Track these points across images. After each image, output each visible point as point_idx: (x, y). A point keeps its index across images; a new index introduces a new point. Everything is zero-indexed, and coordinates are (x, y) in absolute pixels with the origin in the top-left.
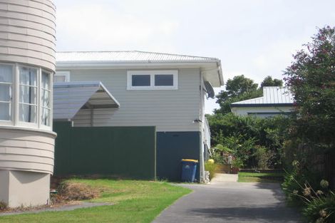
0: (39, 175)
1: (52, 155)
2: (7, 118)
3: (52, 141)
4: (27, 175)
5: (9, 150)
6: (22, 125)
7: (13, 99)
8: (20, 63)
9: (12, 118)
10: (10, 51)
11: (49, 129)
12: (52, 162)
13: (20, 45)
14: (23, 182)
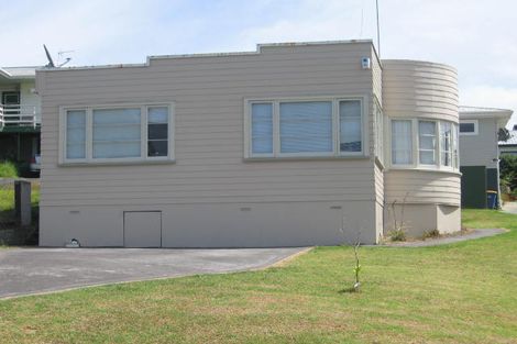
0: (455, 207)
1: (459, 191)
2: (432, 163)
3: (459, 180)
4: (448, 208)
5: (437, 189)
6: (443, 168)
7: (436, 148)
8: (441, 120)
9: (436, 163)
10: (435, 110)
11: (457, 171)
12: (459, 197)
13: (440, 105)
14: (445, 214)
